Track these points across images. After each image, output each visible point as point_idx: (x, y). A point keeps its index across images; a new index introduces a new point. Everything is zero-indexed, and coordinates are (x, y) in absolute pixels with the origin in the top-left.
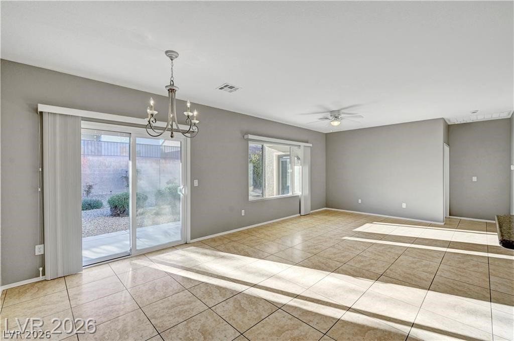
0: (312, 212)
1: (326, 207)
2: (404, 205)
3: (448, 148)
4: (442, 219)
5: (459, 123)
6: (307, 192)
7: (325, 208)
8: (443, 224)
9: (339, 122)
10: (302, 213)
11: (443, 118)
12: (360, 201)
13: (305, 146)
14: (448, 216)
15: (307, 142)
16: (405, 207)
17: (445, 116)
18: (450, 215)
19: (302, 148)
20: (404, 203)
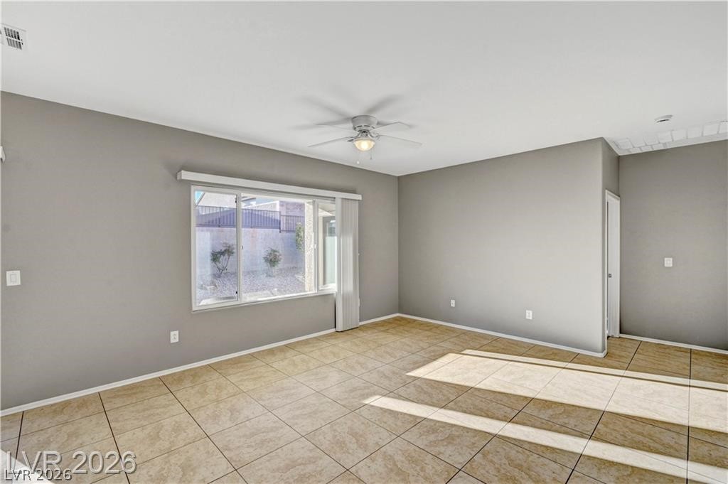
0: (361, 323)
1: (400, 312)
2: (529, 315)
3: (618, 202)
4: (600, 346)
5: (638, 151)
6: (350, 286)
7: (398, 315)
8: (601, 355)
9: (373, 143)
10: (340, 328)
11: (602, 139)
12: (453, 303)
13: (343, 199)
14: (617, 334)
15: (354, 192)
16: (531, 318)
17: (607, 136)
18: (621, 332)
19: (339, 202)
20: (528, 310)
